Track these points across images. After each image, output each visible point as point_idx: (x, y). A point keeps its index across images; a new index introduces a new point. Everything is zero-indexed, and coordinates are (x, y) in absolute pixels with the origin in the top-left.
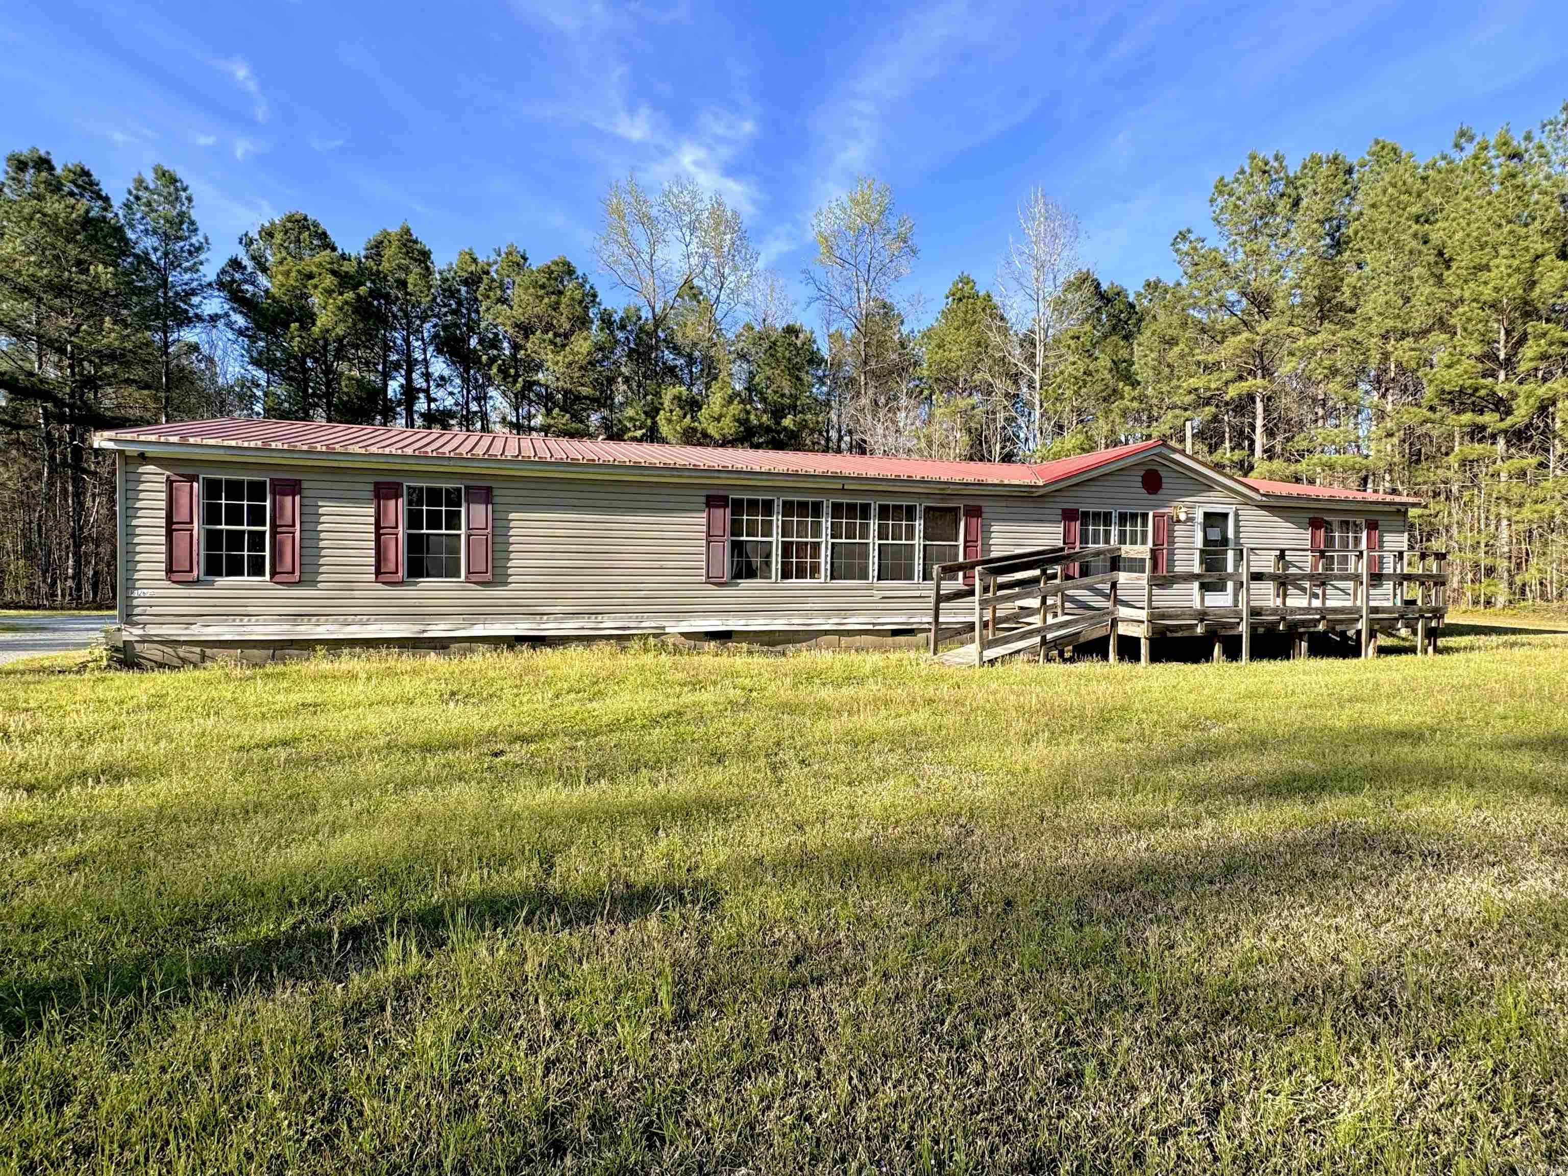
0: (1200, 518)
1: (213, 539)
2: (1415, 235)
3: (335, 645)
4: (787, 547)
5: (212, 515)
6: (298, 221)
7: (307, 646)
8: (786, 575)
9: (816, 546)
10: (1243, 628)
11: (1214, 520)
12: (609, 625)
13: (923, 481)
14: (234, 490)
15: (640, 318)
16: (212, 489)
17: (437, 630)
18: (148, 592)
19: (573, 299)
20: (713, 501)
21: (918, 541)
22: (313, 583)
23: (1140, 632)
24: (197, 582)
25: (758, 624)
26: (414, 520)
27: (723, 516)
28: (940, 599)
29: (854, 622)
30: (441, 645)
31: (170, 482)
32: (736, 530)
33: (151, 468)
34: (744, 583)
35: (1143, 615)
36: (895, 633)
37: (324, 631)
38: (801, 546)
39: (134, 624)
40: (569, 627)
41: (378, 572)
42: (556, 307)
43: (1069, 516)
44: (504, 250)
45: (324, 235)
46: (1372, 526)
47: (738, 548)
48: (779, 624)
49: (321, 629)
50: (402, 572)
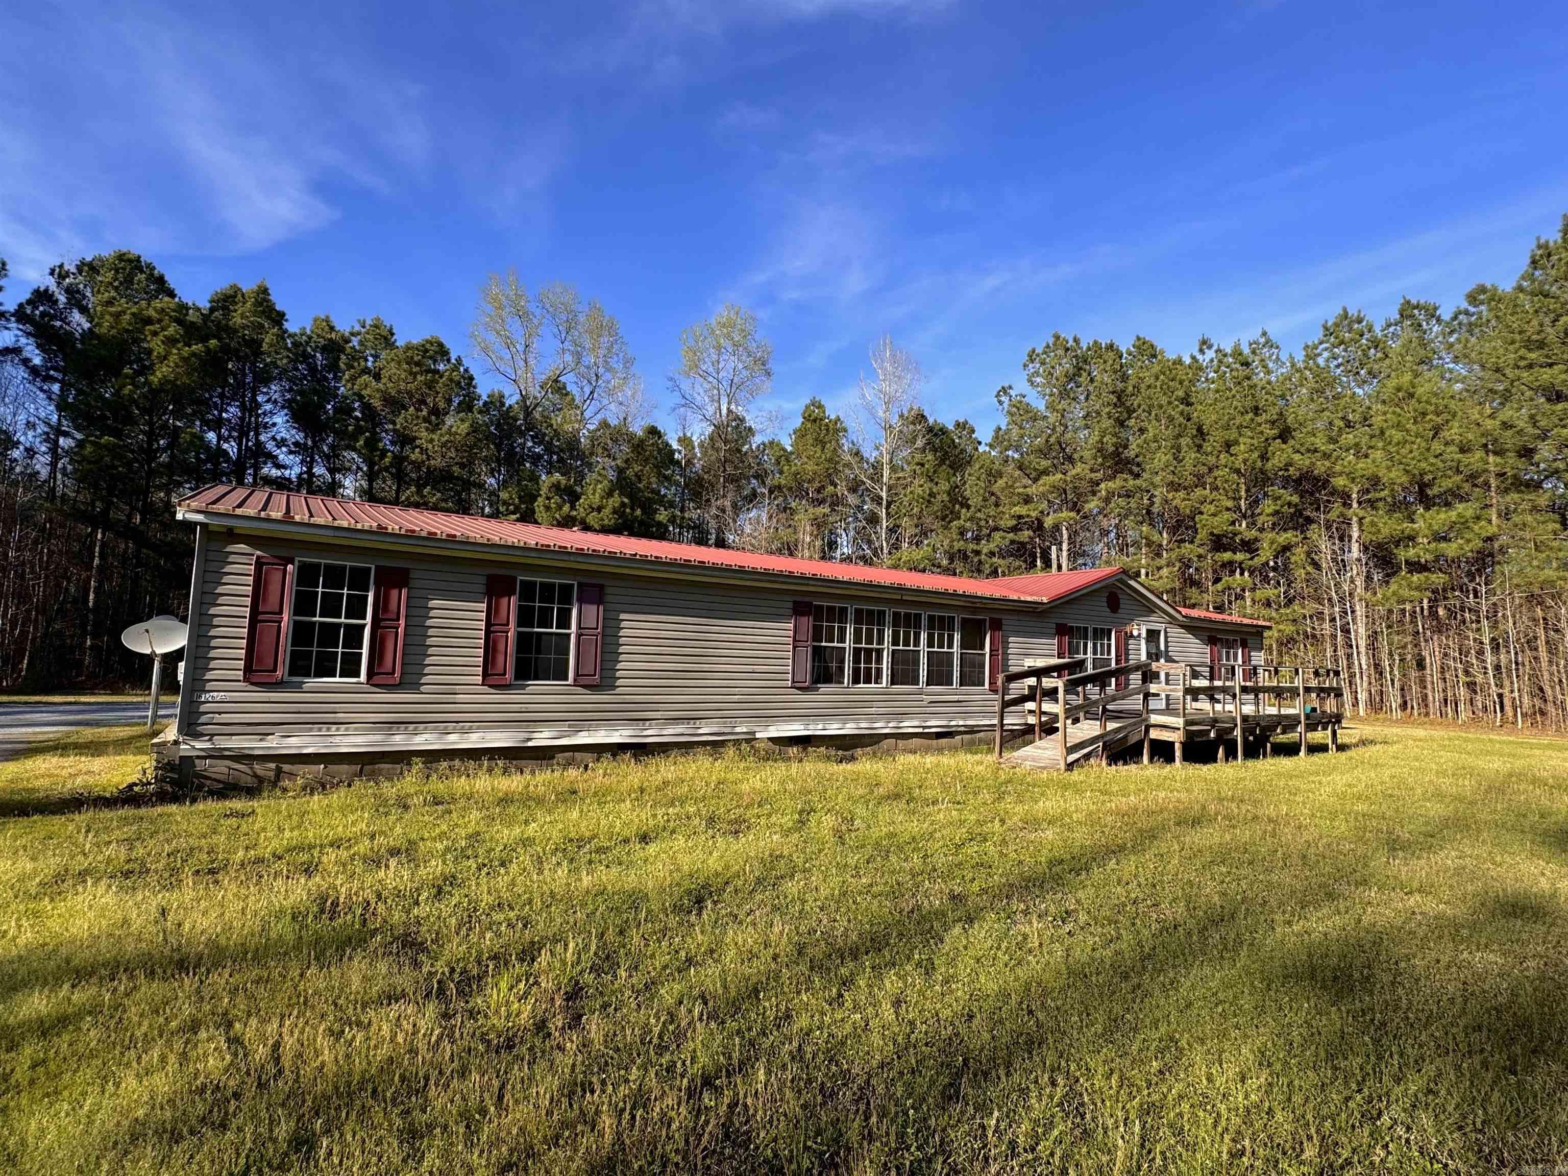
0: (1144, 635)
1: (302, 632)
3: (432, 757)
4: (857, 652)
5: (304, 604)
6: (130, 261)
7: (403, 758)
8: (856, 681)
9: (879, 652)
10: (1238, 732)
11: (1153, 635)
12: (706, 730)
13: (963, 596)
14: (334, 577)
15: (503, 404)
16: (307, 575)
17: (543, 738)
18: (218, 696)
19: (451, 380)
20: (800, 609)
21: (956, 648)
22: (415, 686)
23: (1176, 737)
24: (279, 685)
25: (834, 729)
26: (525, 618)
27: (807, 622)
28: (1006, 704)
29: (909, 725)
30: (545, 755)
31: (259, 564)
32: (817, 637)
33: (242, 547)
34: (824, 688)
35: (1179, 722)
36: (939, 736)
37: (425, 741)
38: (868, 652)
39: (197, 736)
40: (670, 733)
41: (485, 675)
42: (430, 385)
43: (1062, 630)
44: (369, 322)
45: (161, 280)
46: (1244, 645)
47: (818, 652)
48: (849, 729)
49: (419, 739)
50: (509, 676)
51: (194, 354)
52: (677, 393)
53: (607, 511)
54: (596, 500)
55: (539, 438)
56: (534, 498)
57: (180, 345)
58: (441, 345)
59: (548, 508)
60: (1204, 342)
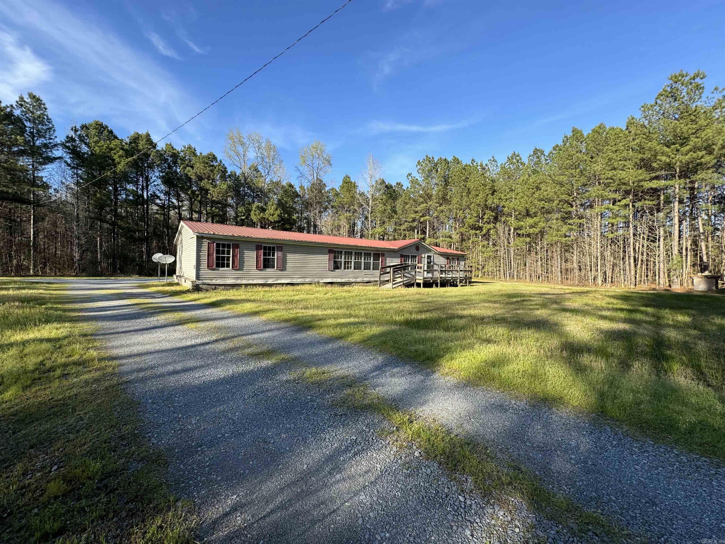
0: (426, 257)
1: (218, 258)
2: (463, 185)
3: (246, 285)
4: (345, 262)
5: (218, 252)
6: (100, 125)
7: (240, 285)
8: (345, 269)
9: (351, 262)
10: (439, 281)
11: (429, 257)
12: (308, 280)
13: (373, 247)
14: (224, 246)
15: (236, 175)
16: (218, 245)
17: (270, 281)
18: (203, 272)
19: (219, 169)
20: (331, 251)
21: (372, 261)
22: (242, 270)
23: (421, 282)
24: (214, 270)
25: (339, 280)
26: (265, 254)
27: (332, 255)
28: (381, 274)
29: (358, 280)
30: (270, 285)
31: (209, 243)
32: (335, 258)
33: (205, 240)
34: (337, 270)
35: (422, 278)
36: (367, 282)
37: (244, 282)
38: (348, 262)
39: (200, 280)
40: (299, 281)
41: (257, 267)
42: (212, 171)
43: (402, 256)
44: (187, 146)
45: (111, 132)
46: (458, 259)
47: (335, 262)
48: (343, 280)
50: (262, 267)
51: (130, 161)
52: (298, 173)
53: (276, 216)
54: (272, 212)
55: (249, 188)
56: (251, 211)
57: (124, 158)
58: (214, 156)
59: (255, 215)
60: (473, 160)
